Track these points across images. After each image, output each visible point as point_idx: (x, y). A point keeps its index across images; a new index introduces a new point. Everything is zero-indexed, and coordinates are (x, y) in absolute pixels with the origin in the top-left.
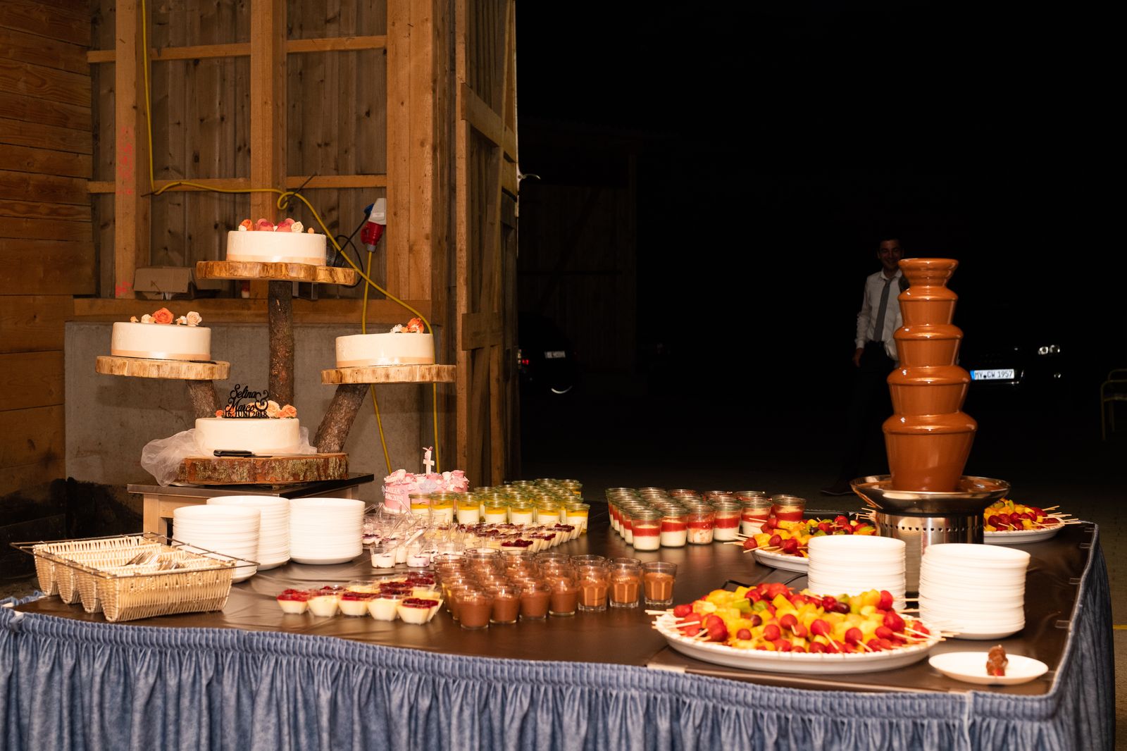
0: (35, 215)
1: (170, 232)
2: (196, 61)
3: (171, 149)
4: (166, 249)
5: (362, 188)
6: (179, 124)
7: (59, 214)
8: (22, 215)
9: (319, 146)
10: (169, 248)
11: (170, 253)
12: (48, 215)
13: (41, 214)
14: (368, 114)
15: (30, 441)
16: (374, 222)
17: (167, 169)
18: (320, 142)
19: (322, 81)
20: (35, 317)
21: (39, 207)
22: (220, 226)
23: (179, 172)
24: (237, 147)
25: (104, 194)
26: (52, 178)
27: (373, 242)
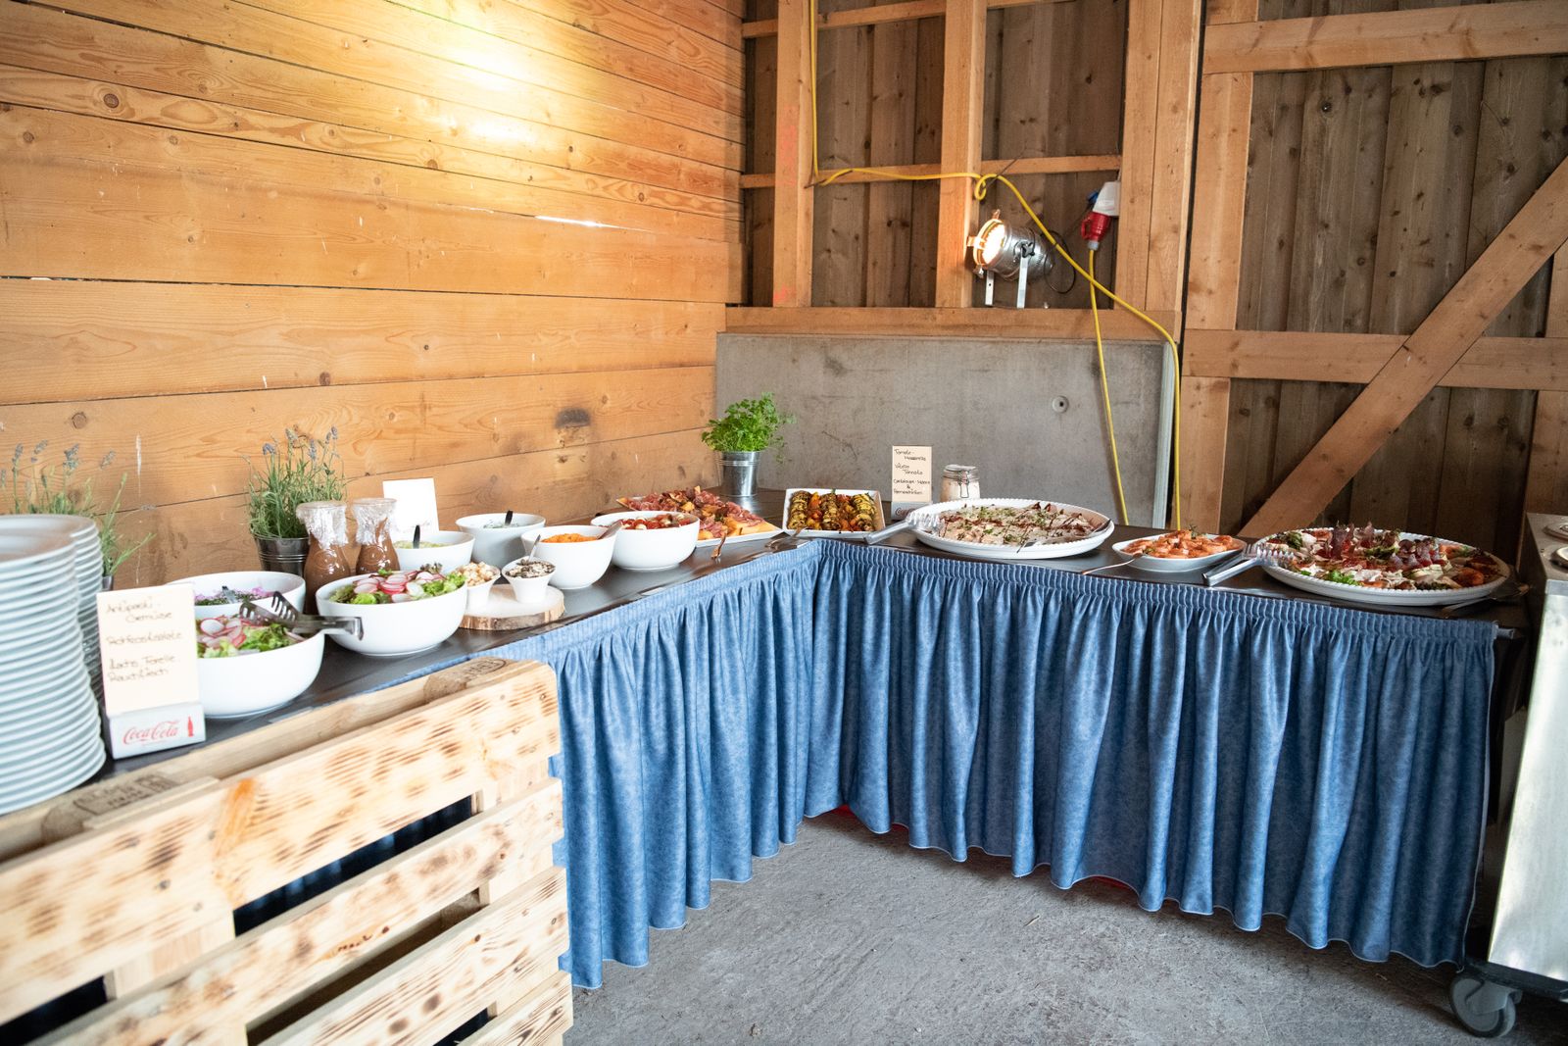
0: (687, 209)
1: (834, 231)
2: (871, 28)
3: (837, 135)
4: (829, 251)
5: (1077, 173)
6: (847, 103)
7: (711, 210)
8: (673, 207)
9: (1022, 122)
10: (833, 250)
11: (833, 256)
12: (699, 209)
13: (693, 207)
14: (1089, 80)
15: (681, 468)
16: (1099, 212)
17: (833, 157)
18: (1023, 118)
19: (1029, 41)
20: (686, 326)
21: (690, 199)
22: (893, 223)
23: (846, 160)
24: (918, 128)
25: (760, 189)
26: (705, 167)
27: (1097, 237)
